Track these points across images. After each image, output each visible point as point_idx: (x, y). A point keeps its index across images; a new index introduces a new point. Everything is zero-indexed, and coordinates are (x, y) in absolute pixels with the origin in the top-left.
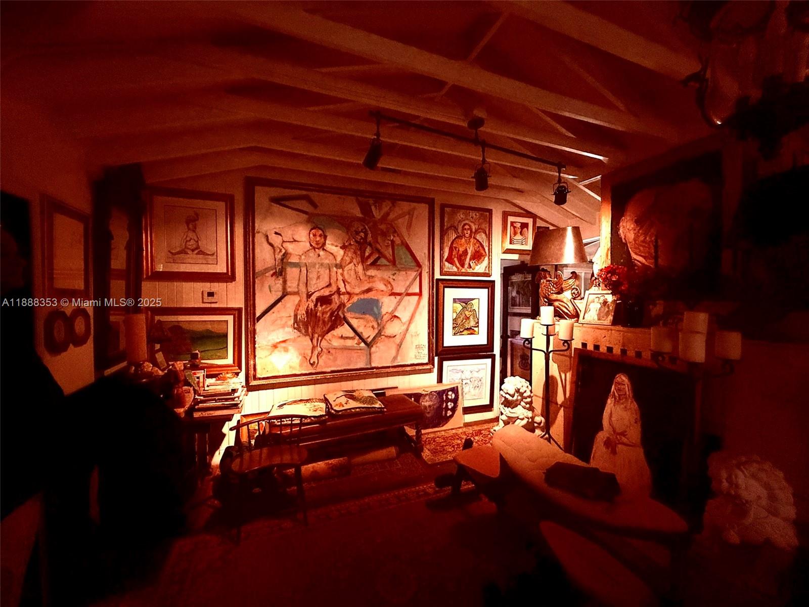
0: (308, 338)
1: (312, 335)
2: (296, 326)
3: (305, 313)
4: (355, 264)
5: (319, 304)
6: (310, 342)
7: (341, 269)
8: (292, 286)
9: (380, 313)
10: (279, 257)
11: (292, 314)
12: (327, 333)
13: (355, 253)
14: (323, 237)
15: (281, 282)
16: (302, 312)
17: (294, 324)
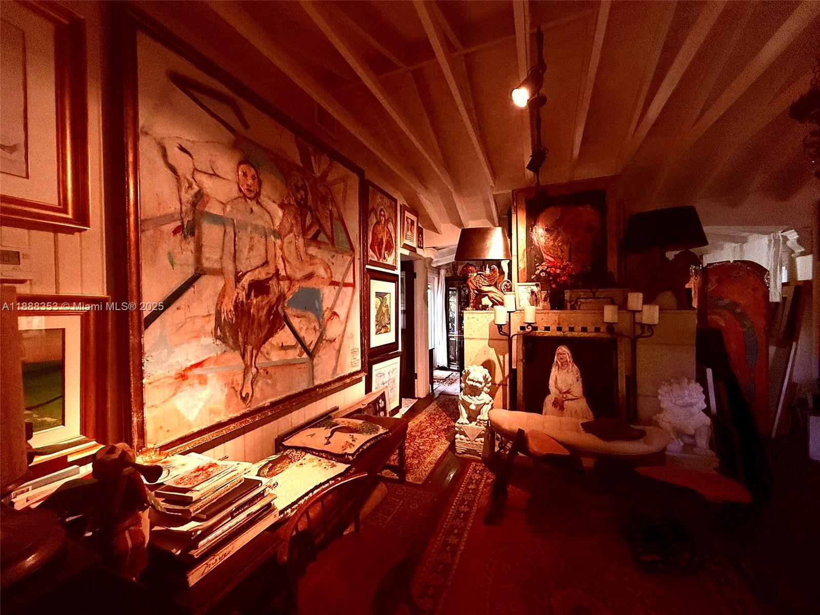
0: (237, 355)
1: (245, 347)
2: (219, 333)
3: (232, 309)
4: (295, 235)
5: (253, 294)
6: (242, 361)
7: (280, 240)
8: (211, 258)
9: (321, 309)
10: (187, 196)
11: (213, 312)
12: (264, 343)
13: (296, 218)
14: (256, 180)
15: (192, 246)
16: (228, 306)
17: (216, 329)
